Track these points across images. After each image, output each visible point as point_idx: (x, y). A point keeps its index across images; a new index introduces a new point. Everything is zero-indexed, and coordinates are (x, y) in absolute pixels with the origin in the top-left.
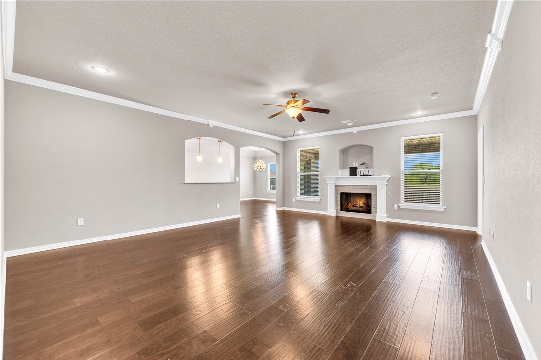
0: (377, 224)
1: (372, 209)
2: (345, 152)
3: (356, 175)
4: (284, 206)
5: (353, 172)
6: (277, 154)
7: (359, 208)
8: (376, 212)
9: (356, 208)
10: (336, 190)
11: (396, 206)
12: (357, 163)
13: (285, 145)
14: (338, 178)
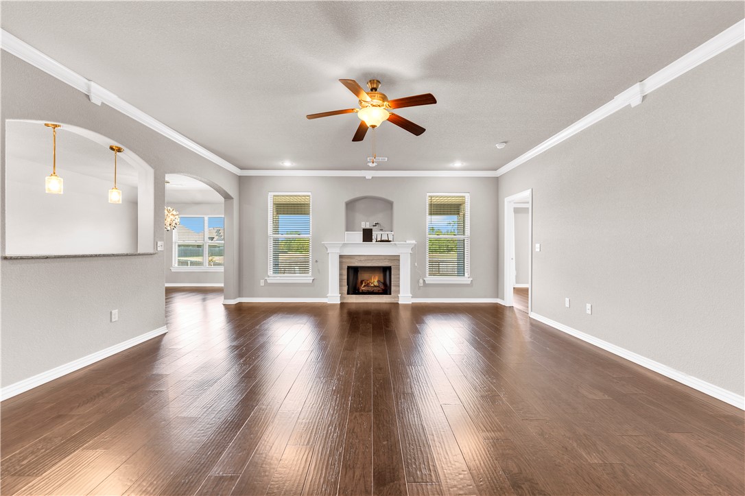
0: (400, 307)
1: (393, 288)
2: (350, 205)
3: (371, 240)
4: (240, 296)
5: (367, 235)
6: (227, 197)
7: (373, 289)
8: (398, 292)
9: (370, 289)
10: (341, 263)
11: (421, 281)
12: (368, 223)
13: (242, 182)
14: (345, 245)
